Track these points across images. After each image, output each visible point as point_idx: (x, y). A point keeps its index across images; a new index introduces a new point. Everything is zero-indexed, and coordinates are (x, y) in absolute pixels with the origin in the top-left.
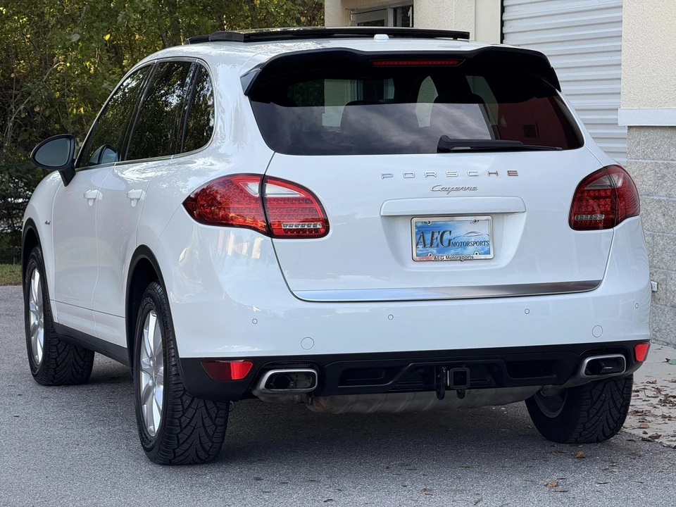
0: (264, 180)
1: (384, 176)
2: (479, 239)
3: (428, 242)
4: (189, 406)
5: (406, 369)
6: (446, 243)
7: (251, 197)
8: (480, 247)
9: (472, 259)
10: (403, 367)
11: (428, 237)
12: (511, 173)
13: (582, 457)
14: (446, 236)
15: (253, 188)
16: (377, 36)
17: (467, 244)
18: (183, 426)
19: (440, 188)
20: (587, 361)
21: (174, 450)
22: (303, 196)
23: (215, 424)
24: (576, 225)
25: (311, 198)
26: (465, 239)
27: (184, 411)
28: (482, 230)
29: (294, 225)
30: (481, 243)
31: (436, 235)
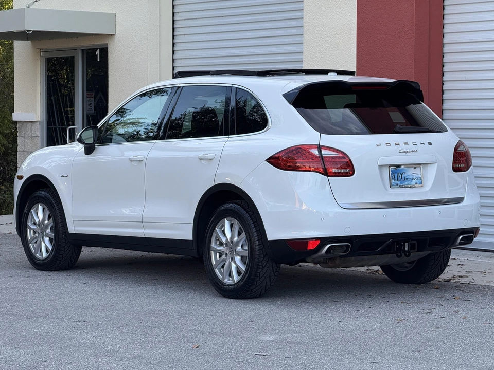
0: (320, 148)
1: (378, 145)
2: (417, 177)
3: (396, 178)
4: (265, 266)
5: (388, 242)
6: (403, 179)
7: (314, 155)
8: (417, 181)
9: (415, 187)
10: (386, 242)
11: (396, 175)
12: (430, 144)
13: (437, 288)
14: (404, 175)
15: (315, 152)
16: (329, 74)
17: (412, 179)
18: (261, 276)
19: (402, 151)
20: (460, 237)
21: (252, 290)
22: (342, 155)
23: (274, 275)
24: (456, 170)
25: (345, 156)
26: (411, 177)
27: (263, 268)
28: (418, 172)
29: (334, 170)
30: (418, 179)
31: (399, 174)
